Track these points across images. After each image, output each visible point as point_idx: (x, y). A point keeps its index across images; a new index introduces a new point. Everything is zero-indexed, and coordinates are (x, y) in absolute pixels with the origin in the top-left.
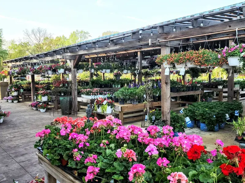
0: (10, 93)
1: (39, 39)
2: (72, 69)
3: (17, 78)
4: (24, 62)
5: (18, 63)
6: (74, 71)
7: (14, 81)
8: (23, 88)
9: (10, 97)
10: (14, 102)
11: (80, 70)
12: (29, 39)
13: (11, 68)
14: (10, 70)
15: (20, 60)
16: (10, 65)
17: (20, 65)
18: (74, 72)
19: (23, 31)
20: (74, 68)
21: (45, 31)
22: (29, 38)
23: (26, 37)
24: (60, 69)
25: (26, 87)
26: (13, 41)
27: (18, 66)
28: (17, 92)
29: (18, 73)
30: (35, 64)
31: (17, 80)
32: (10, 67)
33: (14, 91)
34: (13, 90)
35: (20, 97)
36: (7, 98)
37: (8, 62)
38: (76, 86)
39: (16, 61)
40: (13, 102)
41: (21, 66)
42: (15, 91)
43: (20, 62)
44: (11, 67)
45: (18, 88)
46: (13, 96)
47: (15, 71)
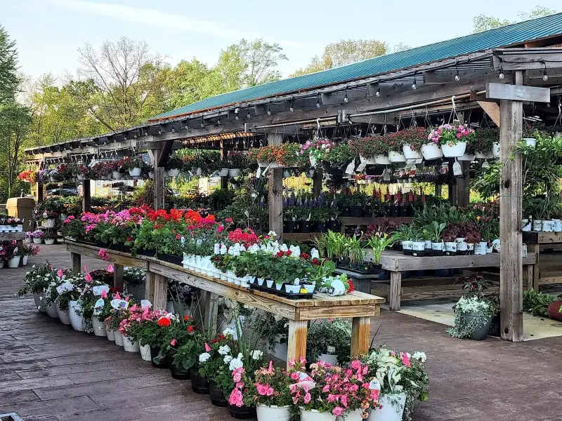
0: (37, 222)
1: (122, 73)
2: (156, 168)
3: (54, 190)
4: (69, 152)
5: (58, 155)
6: (160, 172)
7: (48, 197)
8: (65, 212)
9: (38, 231)
10: (46, 242)
11: (172, 170)
12: (95, 73)
13: (42, 165)
14: (41, 169)
15: (62, 148)
16: (40, 157)
17: (61, 159)
18: (160, 175)
19: (79, 50)
20: (159, 165)
21: (141, 48)
22: (93, 69)
23: (87, 68)
24: (132, 169)
25: (73, 209)
26: (48, 79)
27: (57, 160)
28: (54, 220)
29: (58, 178)
30: (90, 156)
31: (55, 196)
32: (40, 163)
33: (47, 219)
34: (45, 214)
35: (59, 234)
36: (32, 234)
37: (36, 152)
38: (162, 202)
39: (54, 149)
40: (43, 243)
41: (64, 161)
42: (50, 217)
43: (61, 151)
44: (42, 162)
45: (56, 211)
46: (43, 230)
47: (51, 173)
